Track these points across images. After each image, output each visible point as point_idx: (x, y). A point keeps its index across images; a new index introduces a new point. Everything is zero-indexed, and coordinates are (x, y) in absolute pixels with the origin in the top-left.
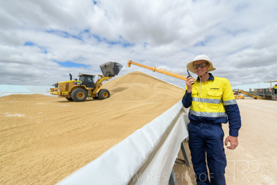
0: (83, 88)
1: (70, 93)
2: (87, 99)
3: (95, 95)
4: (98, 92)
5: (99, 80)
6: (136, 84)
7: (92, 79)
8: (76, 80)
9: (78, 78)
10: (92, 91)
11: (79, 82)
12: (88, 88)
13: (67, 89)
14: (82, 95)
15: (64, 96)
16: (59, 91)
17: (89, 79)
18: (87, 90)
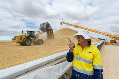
0: (29, 38)
1: (22, 41)
2: (31, 44)
3: (36, 42)
4: (37, 40)
5: (37, 34)
6: (65, 35)
7: (34, 34)
8: (26, 34)
9: (26, 33)
10: (34, 40)
11: (27, 35)
12: (32, 39)
13: (21, 39)
14: (29, 42)
15: (19, 43)
16: (17, 40)
17: (32, 33)
18: (31, 40)
